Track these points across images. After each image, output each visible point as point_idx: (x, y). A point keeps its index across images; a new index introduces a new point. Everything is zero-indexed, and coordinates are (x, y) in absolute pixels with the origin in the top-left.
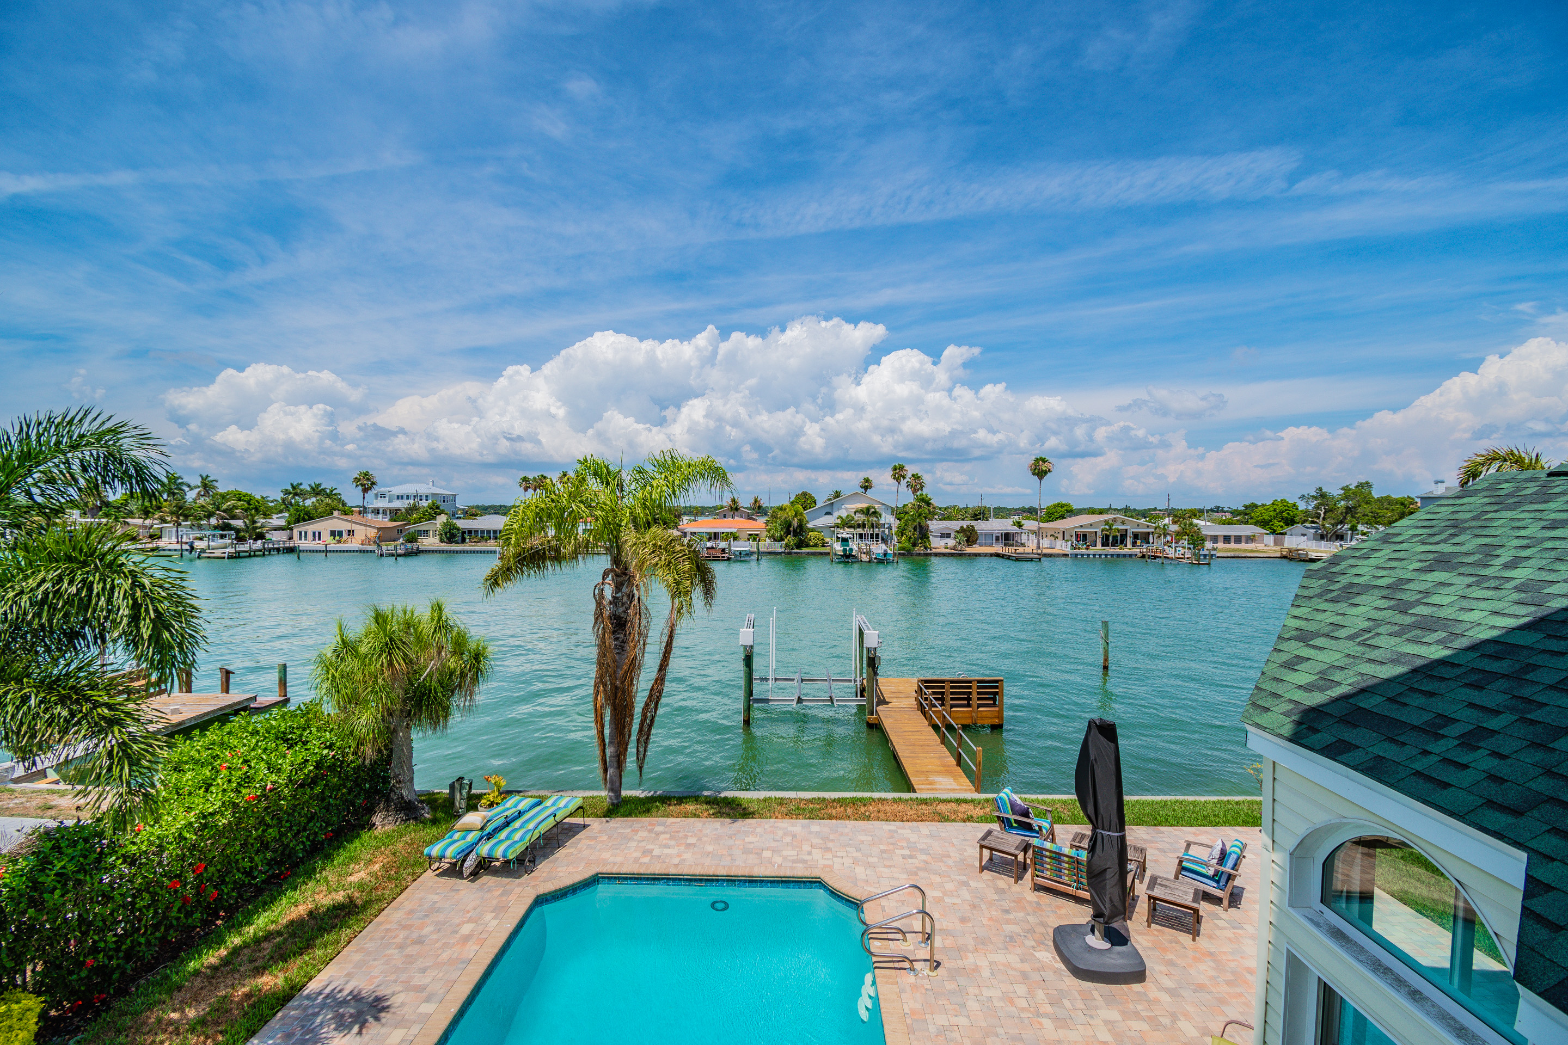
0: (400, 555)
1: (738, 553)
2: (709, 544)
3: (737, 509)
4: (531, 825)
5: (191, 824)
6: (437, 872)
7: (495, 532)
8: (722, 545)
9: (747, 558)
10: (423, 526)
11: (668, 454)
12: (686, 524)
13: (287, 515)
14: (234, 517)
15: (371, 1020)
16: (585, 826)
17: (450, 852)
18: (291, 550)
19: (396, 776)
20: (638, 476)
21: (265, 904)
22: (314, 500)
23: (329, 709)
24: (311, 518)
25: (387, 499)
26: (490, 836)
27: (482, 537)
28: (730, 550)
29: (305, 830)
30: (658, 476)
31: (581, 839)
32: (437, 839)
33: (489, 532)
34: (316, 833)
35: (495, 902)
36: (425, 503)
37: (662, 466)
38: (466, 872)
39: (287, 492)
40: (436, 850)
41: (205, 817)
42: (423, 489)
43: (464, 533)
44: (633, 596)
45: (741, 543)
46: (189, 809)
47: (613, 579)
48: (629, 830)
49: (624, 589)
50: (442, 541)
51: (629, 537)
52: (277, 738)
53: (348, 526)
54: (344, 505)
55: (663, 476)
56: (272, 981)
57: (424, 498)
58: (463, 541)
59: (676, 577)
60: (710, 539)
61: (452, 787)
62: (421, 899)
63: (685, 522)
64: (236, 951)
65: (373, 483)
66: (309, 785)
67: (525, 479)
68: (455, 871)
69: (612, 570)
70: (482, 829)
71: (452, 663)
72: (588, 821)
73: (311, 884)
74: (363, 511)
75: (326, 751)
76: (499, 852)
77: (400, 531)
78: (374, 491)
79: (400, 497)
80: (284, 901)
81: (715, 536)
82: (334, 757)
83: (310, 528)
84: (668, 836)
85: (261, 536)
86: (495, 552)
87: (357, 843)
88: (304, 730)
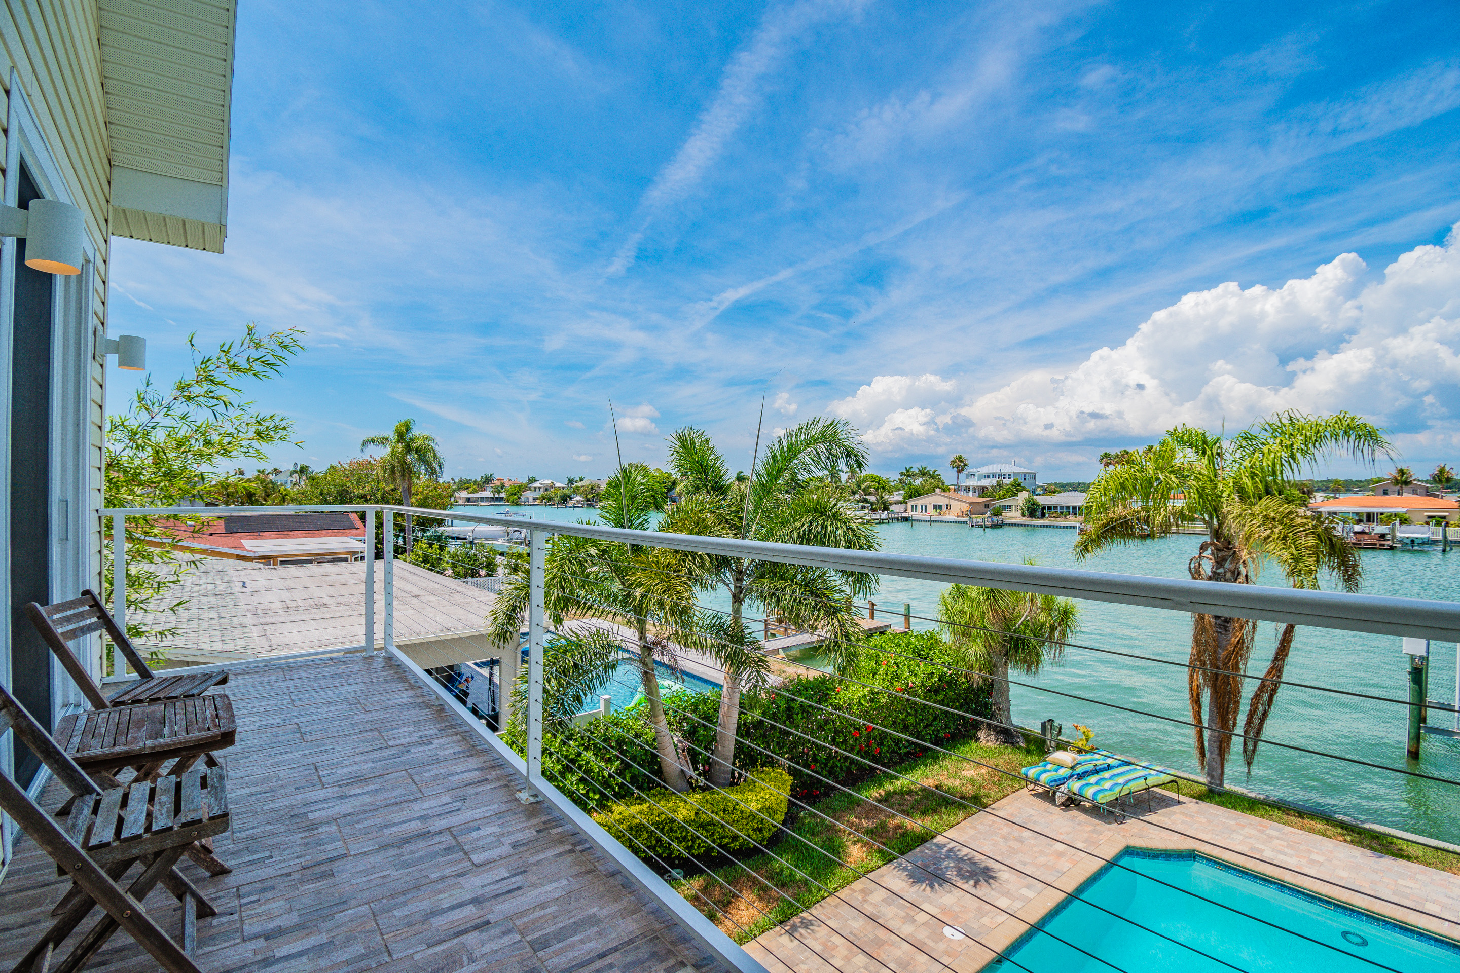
0: (987, 527)
1: (1408, 541)
2: (1358, 528)
3: (1407, 483)
4: (1121, 780)
5: (865, 696)
6: (1033, 792)
7: (1074, 508)
8: (1380, 529)
9: (1426, 548)
10: (1006, 502)
11: (1286, 415)
12: (1319, 501)
13: (903, 492)
14: (870, 494)
15: (983, 881)
16: (1179, 802)
17: (1044, 778)
18: (906, 519)
19: (996, 704)
20: (1244, 444)
21: (906, 770)
22: (921, 480)
23: (947, 637)
24: (920, 495)
25: (976, 478)
26: (1080, 777)
27: (1062, 513)
28: (1394, 536)
29: (931, 725)
30: (1271, 441)
31: (1174, 813)
32: (1031, 765)
33: (1068, 508)
34: (938, 731)
35: (1086, 835)
36: (1007, 481)
37: (1276, 430)
38: (1059, 801)
39: (902, 474)
40: (1032, 773)
41: (873, 694)
42: (1006, 469)
43: (1044, 508)
44: (1239, 574)
45: (1412, 527)
46: (864, 686)
47: (1213, 554)
48: (1234, 822)
49: (1227, 565)
50: (1023, 515)
51: (1232, 507)
52: (914, 652)
53: (947, 501)
54: (943, 484)
55: (1278, 441)
56: (915, 824)
57: (1007, 476)
58: (1043, 515)
59: (1295, 552)
60: (1359, 521)
61: (1043, 725)
62: (1020, 808)
63: (1319, 499)
64: (889, 794)
65: (965, 465)
66: (935, 691)
67: (1106, 455)
68: (1048, 796)
69: (1211, 544)
70: (1072, 768)
71: (1042, 617)
72: (1182, 798)
73: (936, 767)
74: (957, 489)
75: (945, 669)
76: (1089, 792)
77: (987, 506)
78: (966, 472)
79: (987, 476)
80: (919, 772)
81: (1370, 518)
82: (951, 675)
83: (919, 502)
84: (1285, 843)
85: (886, 508)
86: (1074, 527)
87: (967, 748)
88: (930, 649)
